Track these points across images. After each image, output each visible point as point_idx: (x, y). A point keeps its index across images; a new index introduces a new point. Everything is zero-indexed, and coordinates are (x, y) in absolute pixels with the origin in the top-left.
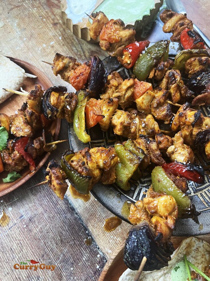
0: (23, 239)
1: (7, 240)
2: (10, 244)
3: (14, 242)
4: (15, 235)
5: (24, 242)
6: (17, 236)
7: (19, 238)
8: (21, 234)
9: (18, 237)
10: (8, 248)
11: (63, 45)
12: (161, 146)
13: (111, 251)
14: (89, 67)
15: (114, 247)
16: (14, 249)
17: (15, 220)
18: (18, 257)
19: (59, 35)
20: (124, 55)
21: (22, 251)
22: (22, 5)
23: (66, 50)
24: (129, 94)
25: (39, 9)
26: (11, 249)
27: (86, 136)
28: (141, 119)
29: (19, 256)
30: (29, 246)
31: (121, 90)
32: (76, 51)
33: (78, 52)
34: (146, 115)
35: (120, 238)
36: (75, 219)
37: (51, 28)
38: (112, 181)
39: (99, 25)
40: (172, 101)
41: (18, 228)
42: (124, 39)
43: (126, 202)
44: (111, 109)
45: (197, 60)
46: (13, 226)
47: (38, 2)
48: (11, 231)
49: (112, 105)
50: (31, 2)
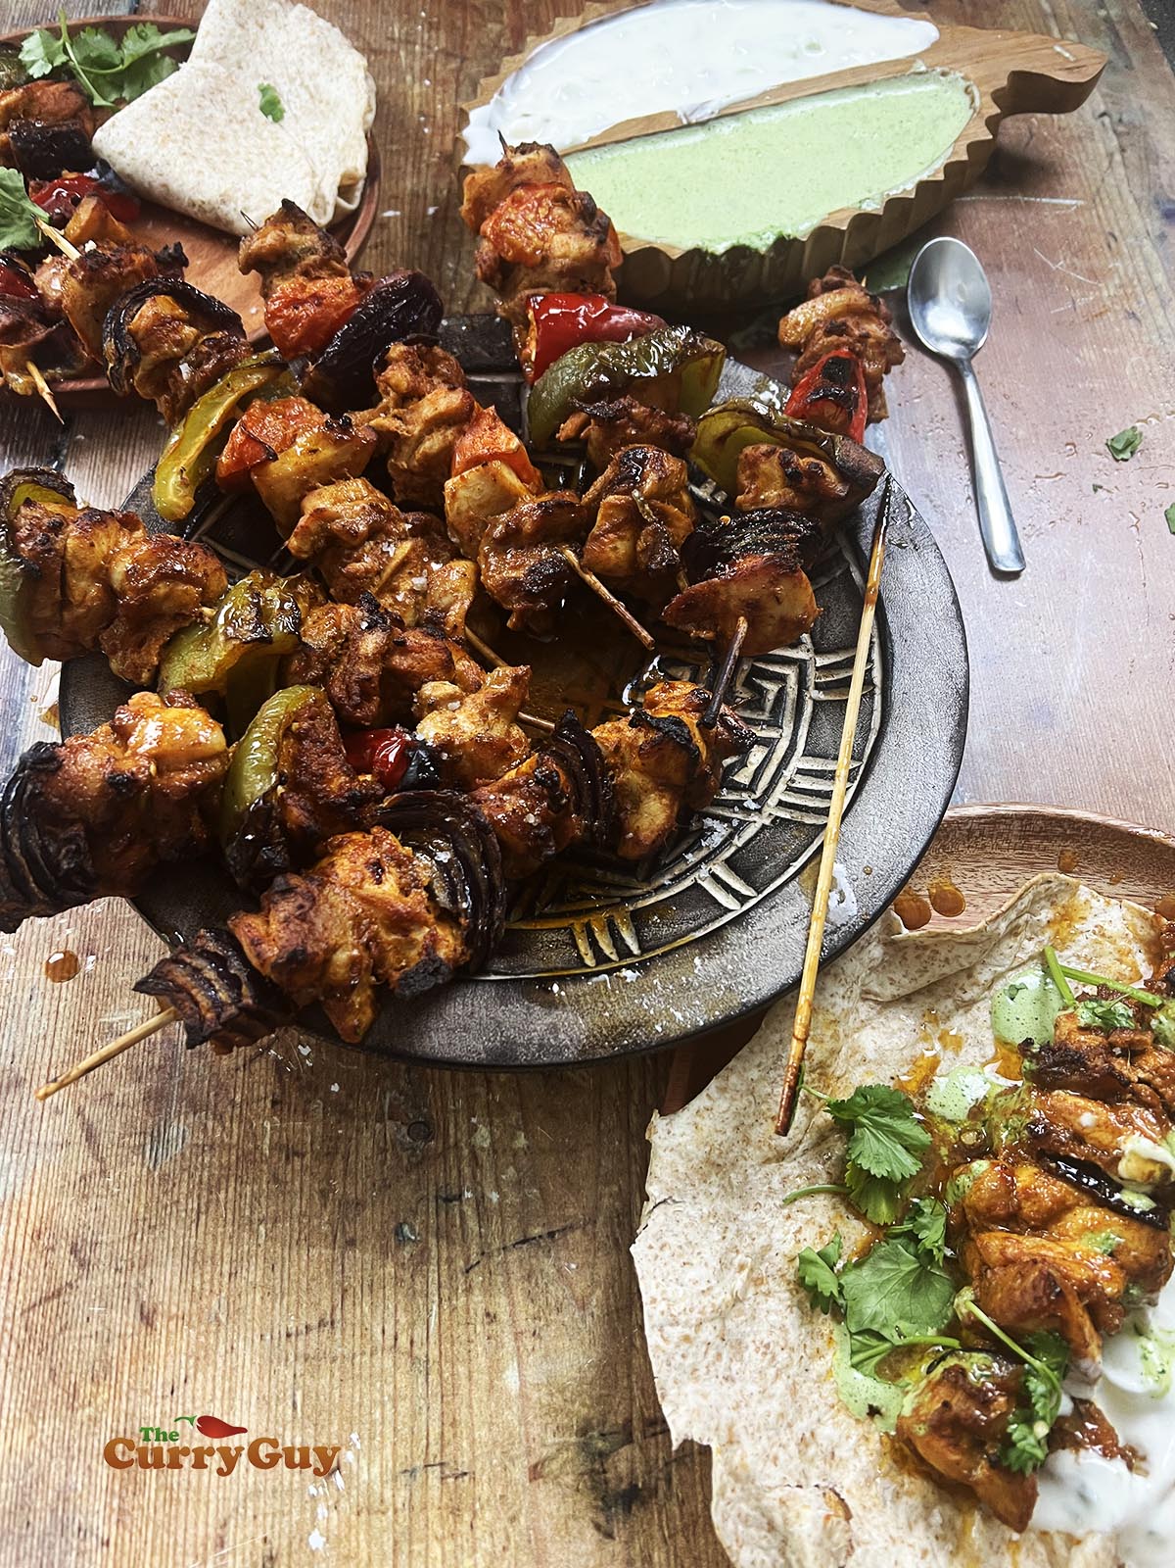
11: (423, 236)
12: (401, 662)
13: (12, 952)
14: (359, 292)
15: (33, 948)
19: (436, 198)
22: (392, 51)
23: (419, 258)
24: (433, 443)
25: (439, 89)
27: (176, 491)
28: (426, 560)
31: (415, 416)
32: (451, 274)
33: (454, 280)
34: (457, 555)
35: (78, 932)
37: (428, 166)
39: (507, 183)
40: (580, 556)
44: (327, 453)
45: (775, 458)
47: (453, 65)
49: (338, 443)
50: (432, 56)
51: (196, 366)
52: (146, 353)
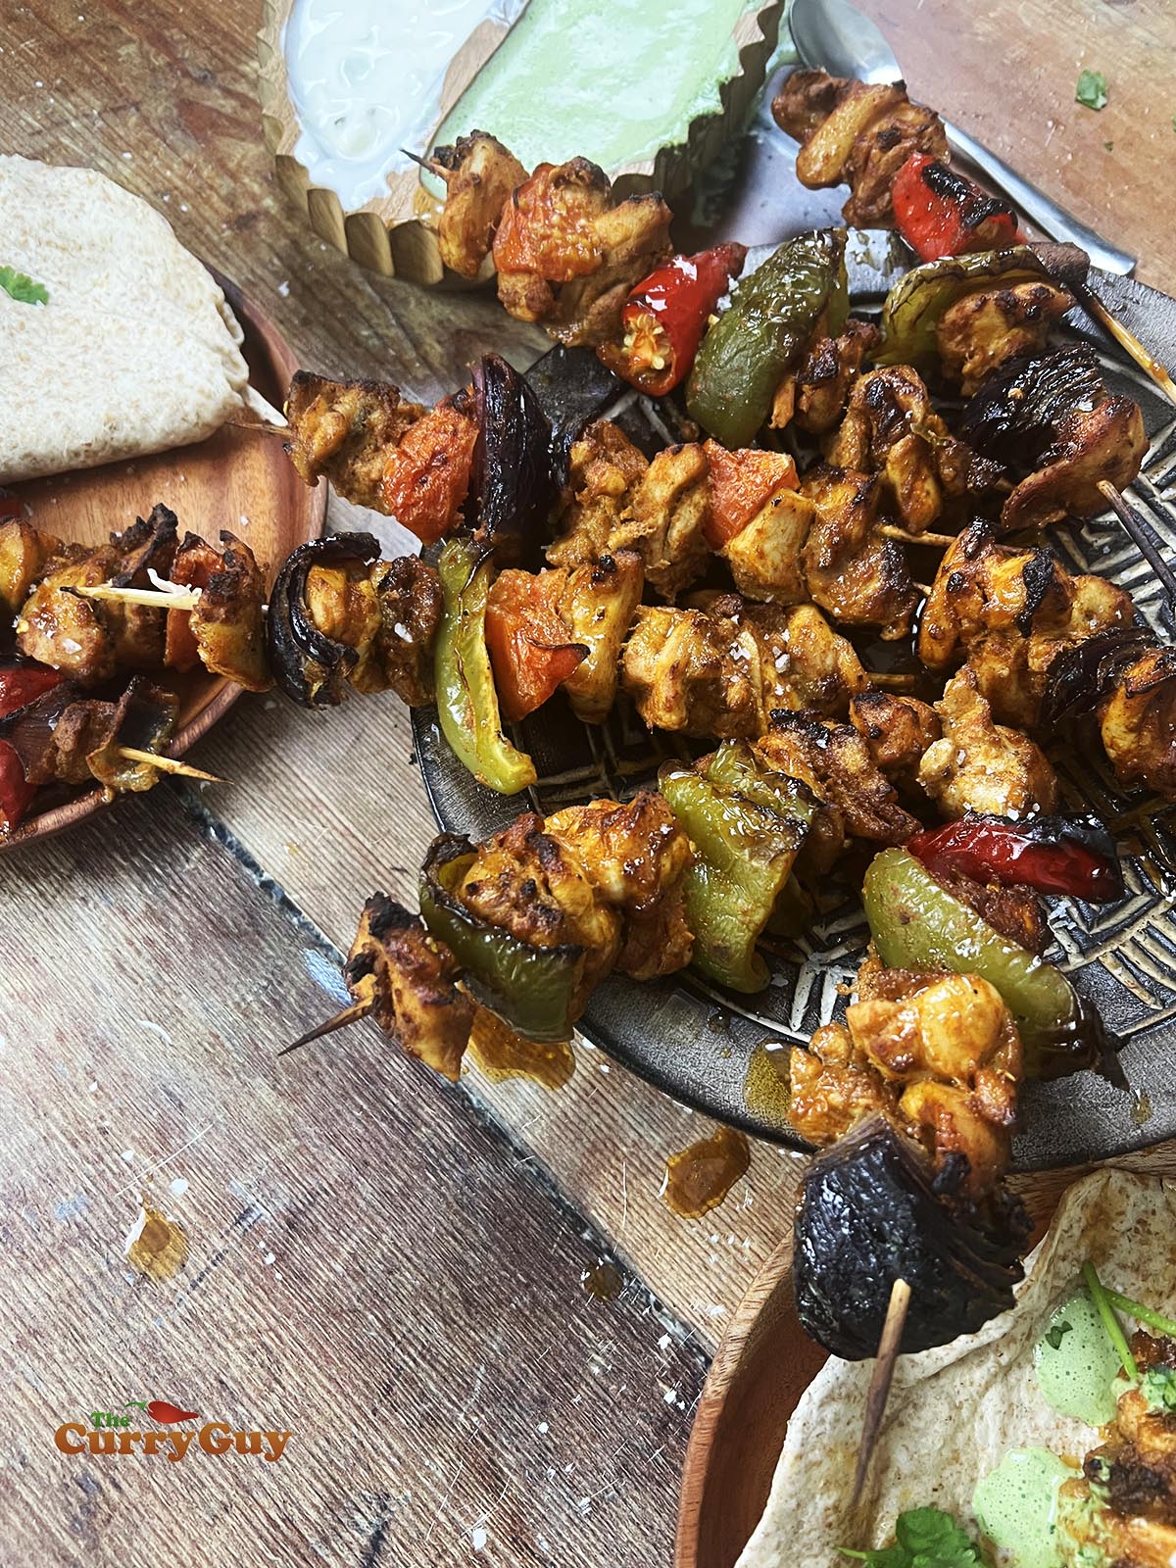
0: (272, 1321)
1: (191, 1345)
2: (209, 1359)
3: (231, 1348)
4: (228, 1313)
5: (279, 1337)
6: (241, 1312)
7: (252, 1324)
8: (256, 1302)
9: (246, 1317)
10: (205, 1379)
11: (305, 322)
12: (886, 751)
13: (721, 1309)
14: (471, 419)
15: (734, 1288)
16: (235, 1381)
17: (215, 1239)
18: (261, 1419)
19: (275, 273)
20: (630, 333)
21: (279, 1383)
22: (52, 146)
24: (687, 519)
25: (147, 154)
26: (222, 1382)
27: (510, 759)
28: (767, 637)
29: (269, 1408)
30: (309, 1355)
31: (648, 507)
32: (375, 341)
33: (386, 346)
34: (788, 612)
35: (755, 1237)
36: (518, 1180)
37: (227, 244)
38: (678, 955)
39: (484, 200)
40: (902, 524)
41: (238, 1274)
42: (617, 257)
43: (760, 1047)
44: (613, 606)
45: (991, 307)
46: (208, 1268)
47: (133, 120)
48: (203, 1294)
49: (616, 589)
50: (100, 123)
51: (406, 618)
52: (356, 644)
